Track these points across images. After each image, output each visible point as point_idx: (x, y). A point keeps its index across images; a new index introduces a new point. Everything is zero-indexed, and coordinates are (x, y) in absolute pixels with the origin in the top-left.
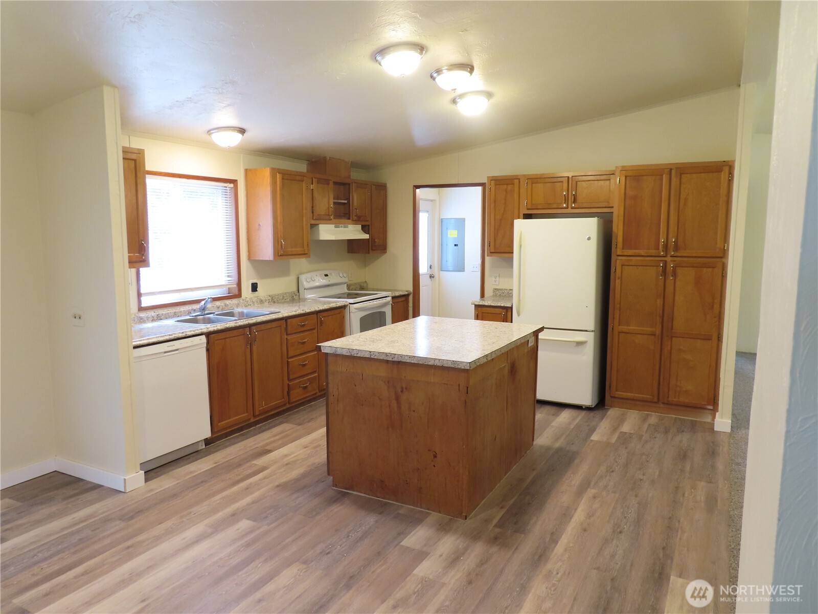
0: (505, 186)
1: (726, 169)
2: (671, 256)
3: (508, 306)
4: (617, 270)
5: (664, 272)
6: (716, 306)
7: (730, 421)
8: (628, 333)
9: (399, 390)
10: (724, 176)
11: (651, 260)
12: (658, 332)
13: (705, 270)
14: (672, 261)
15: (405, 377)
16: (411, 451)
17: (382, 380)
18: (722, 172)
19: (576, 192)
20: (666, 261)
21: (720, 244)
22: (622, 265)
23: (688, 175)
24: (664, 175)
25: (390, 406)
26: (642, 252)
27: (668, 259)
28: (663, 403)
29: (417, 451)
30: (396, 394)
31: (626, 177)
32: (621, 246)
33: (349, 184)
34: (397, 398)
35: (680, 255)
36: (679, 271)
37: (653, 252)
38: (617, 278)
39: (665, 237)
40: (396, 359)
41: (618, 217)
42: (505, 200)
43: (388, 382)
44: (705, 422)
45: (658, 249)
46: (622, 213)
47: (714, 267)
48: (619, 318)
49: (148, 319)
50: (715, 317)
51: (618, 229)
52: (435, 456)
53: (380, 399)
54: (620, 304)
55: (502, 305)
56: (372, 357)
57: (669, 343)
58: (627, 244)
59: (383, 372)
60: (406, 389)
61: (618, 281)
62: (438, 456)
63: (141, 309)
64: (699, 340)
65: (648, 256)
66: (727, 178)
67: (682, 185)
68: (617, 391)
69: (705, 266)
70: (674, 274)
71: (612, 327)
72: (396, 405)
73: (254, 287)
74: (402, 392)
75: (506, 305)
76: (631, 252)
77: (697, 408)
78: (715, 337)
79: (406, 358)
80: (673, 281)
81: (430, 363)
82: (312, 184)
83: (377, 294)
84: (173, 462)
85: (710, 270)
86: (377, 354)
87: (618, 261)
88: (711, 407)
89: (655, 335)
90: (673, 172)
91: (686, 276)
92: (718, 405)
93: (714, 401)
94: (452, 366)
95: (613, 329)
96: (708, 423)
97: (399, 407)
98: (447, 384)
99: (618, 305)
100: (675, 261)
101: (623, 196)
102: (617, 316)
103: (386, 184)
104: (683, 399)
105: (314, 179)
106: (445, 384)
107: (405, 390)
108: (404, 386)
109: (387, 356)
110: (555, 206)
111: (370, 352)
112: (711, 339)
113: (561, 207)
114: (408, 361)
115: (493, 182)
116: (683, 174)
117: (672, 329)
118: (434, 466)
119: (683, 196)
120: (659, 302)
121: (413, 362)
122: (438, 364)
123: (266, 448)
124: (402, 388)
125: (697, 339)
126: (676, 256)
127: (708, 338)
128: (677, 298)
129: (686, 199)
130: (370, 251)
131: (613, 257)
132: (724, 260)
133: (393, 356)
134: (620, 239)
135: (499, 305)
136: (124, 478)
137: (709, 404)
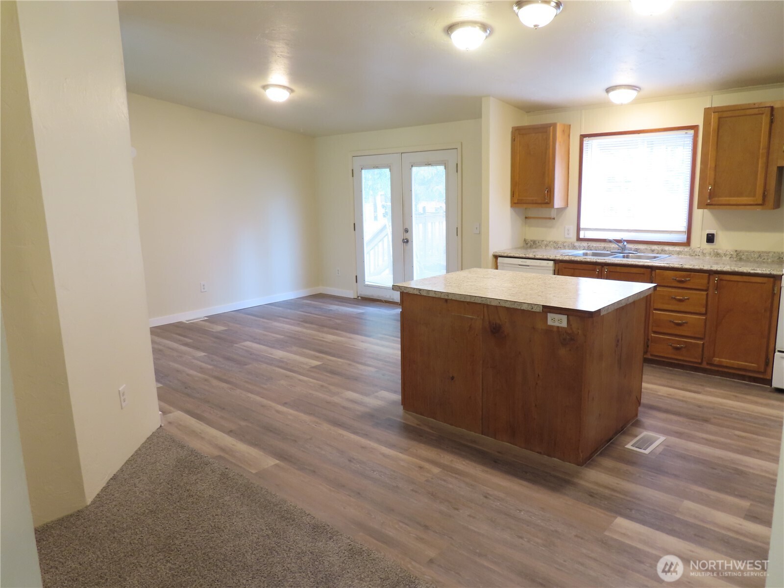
49: (580, 248)
63: (579, 239)
73: (710, 239)
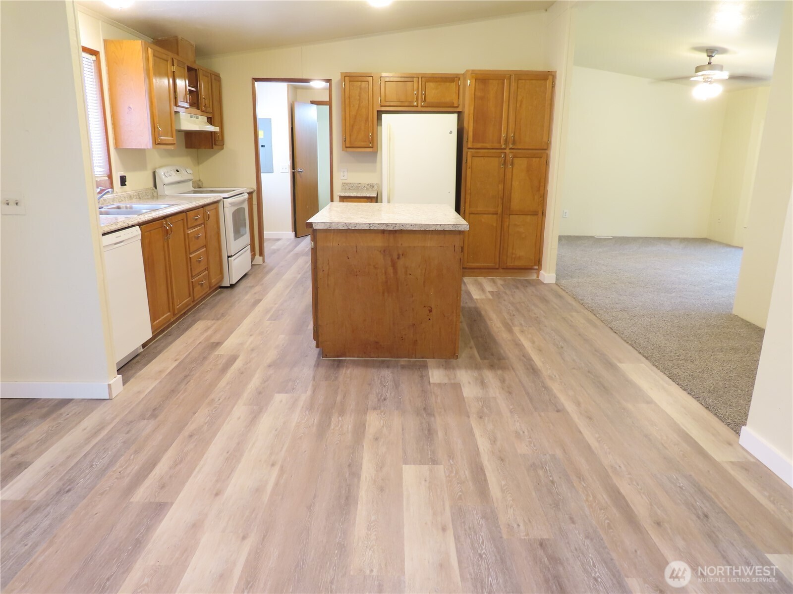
0: (359, 83)
1: (550, 78)
2: (510, 149)
3: (373, 196)
4: (468, 161)
5: (505, 163)
6: (542, 188)
7: (555, 275)
8: (476, 214)
9: (395, 257)
10: (549, 83)
11: (495, 152)
12: (500, 211)
13: (534, 159)
14: (510, 153)
15: (402, 244)
16: (406, 311)
17: (378, 250)
18: (547, 80)
19: (425, 92)
20: (505, 152)
21: (545, 139)
22: (472, 157)
23: (523, 81)
24: (505, 80)
25: (386, 273)
26: (488, 145)
27: (507, 151)
28: (503, 269)
29: (413, 309)
30: (392, 261)
31: (476, 79)
32: (472, 140)
33: (196, 70)
34: (394, 265)
35: (516, 148)
36: (516, 161)
37: (496, 145)
38: (468, 168)
39: (506, 133)
40: (397, 228)
41: (469, 115)
42: (360, 96)
43: (384, 251)
44: (531, 280)
45: (500, 142)
46: (472, 111)
47: (541, 157)
48: (470, 202)
50: (540, 197)
51: (469, 126)
52: (430, 311)
53: (375, 268)
54: (470, 190)
55: (368, 195)
56: (371, 228)
57: (508, 220)
58: (476, 138)
59: (379, 242)
60: (403, 255)
61: (469, 171)
62: (434, 311)
64: (529, 216)
65: (493, 149)
66: (551, 85)
67: (519, 90)
68: (467, 263)
69: (534, 156)
70: (512, 164)
71: (463, 210)
72: (392, 271)
73: (123, 181)
74: (398, 258)
75: (371, 196)
76: (479, 145)
77: (527, 269)
78: (540, 213)
79: (408, 226)
80: (511, 170)
81: (431, 229)
82: (173, 65)
83: (234, 190)
84: (126, 367)
85: (538, 159)
86: (377, 225)
87: (469, 153)
88: (536, 267)
89: (497, 214)
90: (513, 78)
91: (521, 164)
92: (541, 265)
93: (538, 262)
94: (453, 229)
95: (464, 211)
96: (534, 279)
97: (395, 271)
98: (443, 247)
99: (469, 191)
100: (512, 153)
101: (473, 96)
102: (468, 200)
103: (219, 74)
104: (518, 263)
105: (174, 59)
106: (441, 246)
107: (401, 256)
108: (401, 253)
109: (387, 226)
110: (406, 104)
111: (370, 224)
112: (537, 215)
113: (412, 105)
114: (409, 229)
115: (347, 78)
116: (521, 80)
117: (510, 209)
118: (430, 319)
119: (519, 98)
120: (501, 187)
121: (414, 229)
122: (440, 229)
123: (212, 341)
124: (399, 255)
125: (528, 215)
126: (513, 149)
127: (535, 213)
128: (513, 183)
129: (521, 102)
130: (214, 146)
131: (465, 150)
132: (547, 151)
133: (394, 225)
134: (471, 134)
135: (365, 195)
136: (107, 383)
137: (535, 265)
